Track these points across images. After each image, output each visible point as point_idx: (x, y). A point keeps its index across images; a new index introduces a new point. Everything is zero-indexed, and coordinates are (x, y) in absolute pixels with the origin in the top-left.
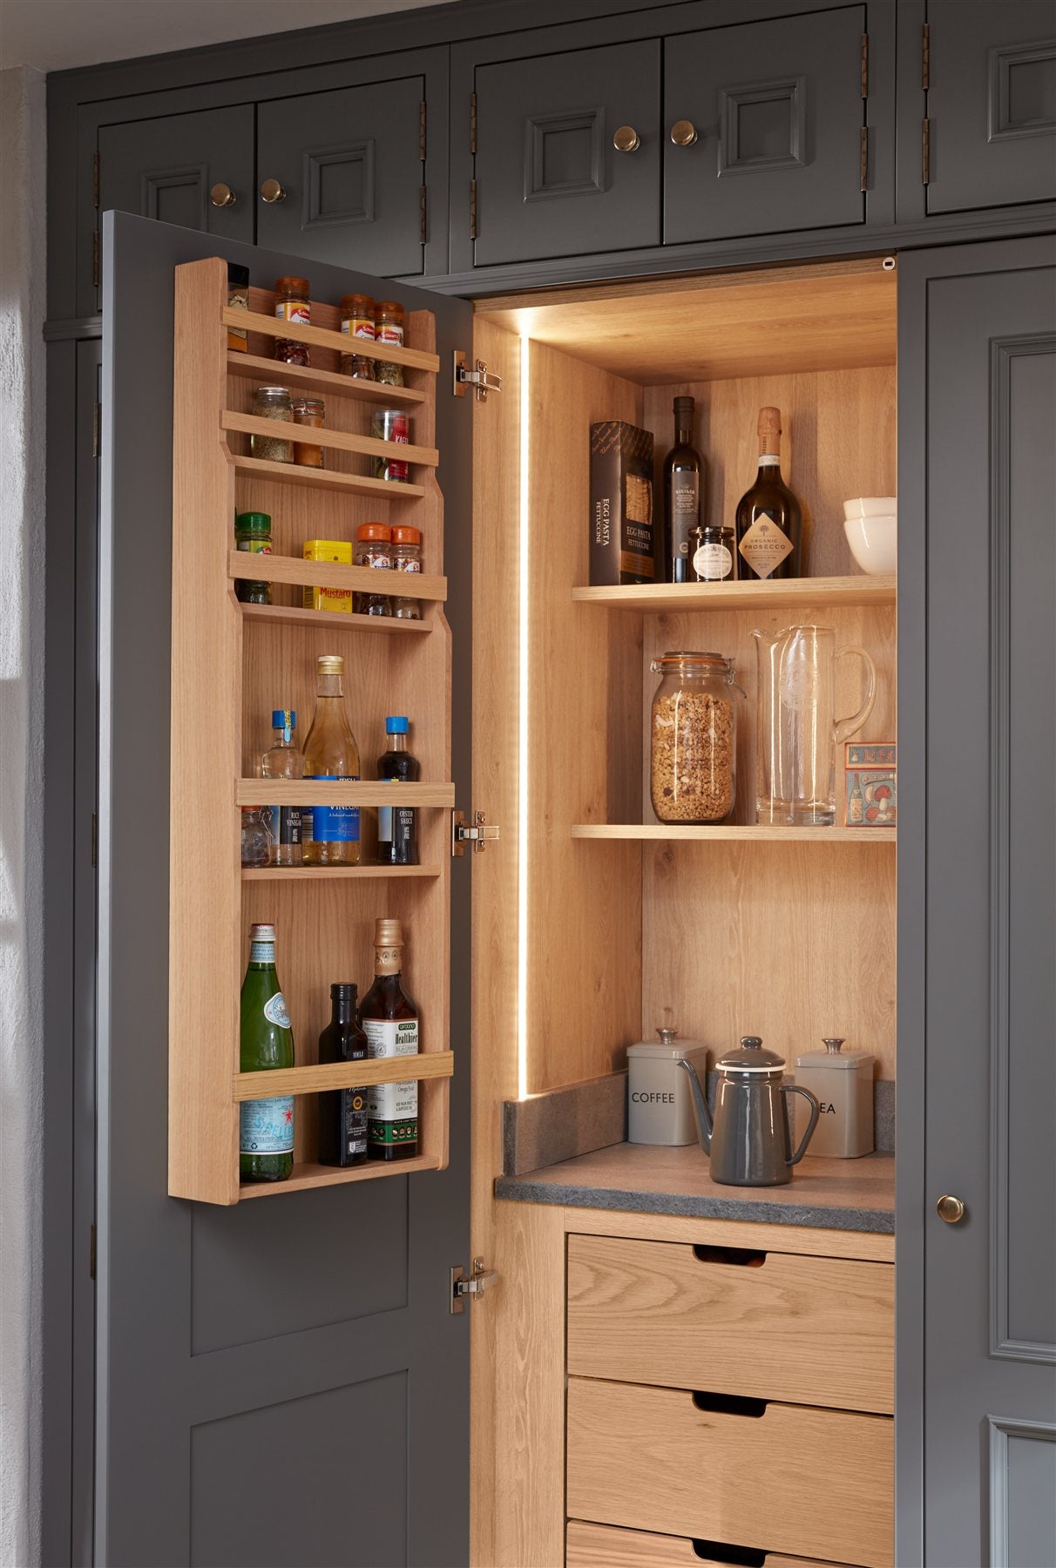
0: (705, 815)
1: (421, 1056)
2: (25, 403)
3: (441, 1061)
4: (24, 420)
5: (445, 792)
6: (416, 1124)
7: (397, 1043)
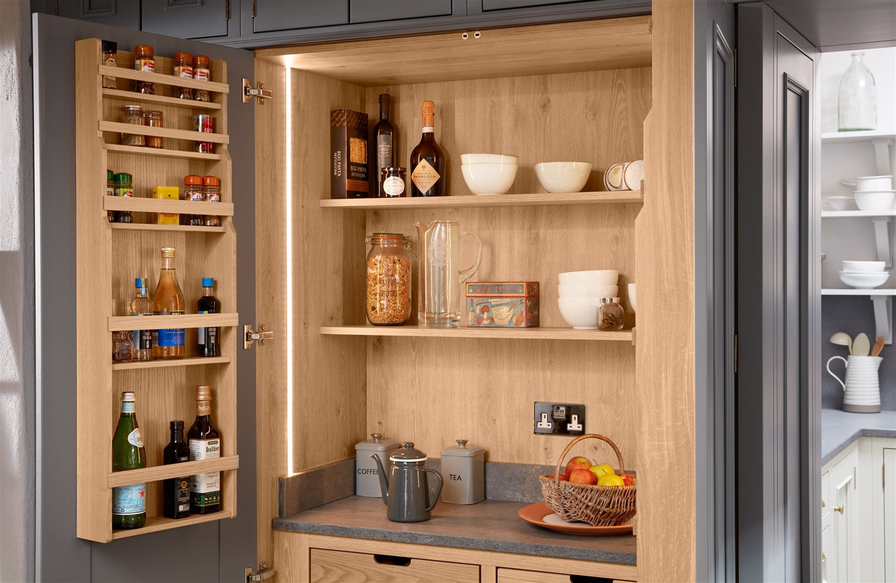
0: (393, 321)
1: (222, 458)
2: (19, 101)
3: (232, 461)
4: (19, 110)
5: (233, 318)
6: (219, 494)
7: (207, 452)
